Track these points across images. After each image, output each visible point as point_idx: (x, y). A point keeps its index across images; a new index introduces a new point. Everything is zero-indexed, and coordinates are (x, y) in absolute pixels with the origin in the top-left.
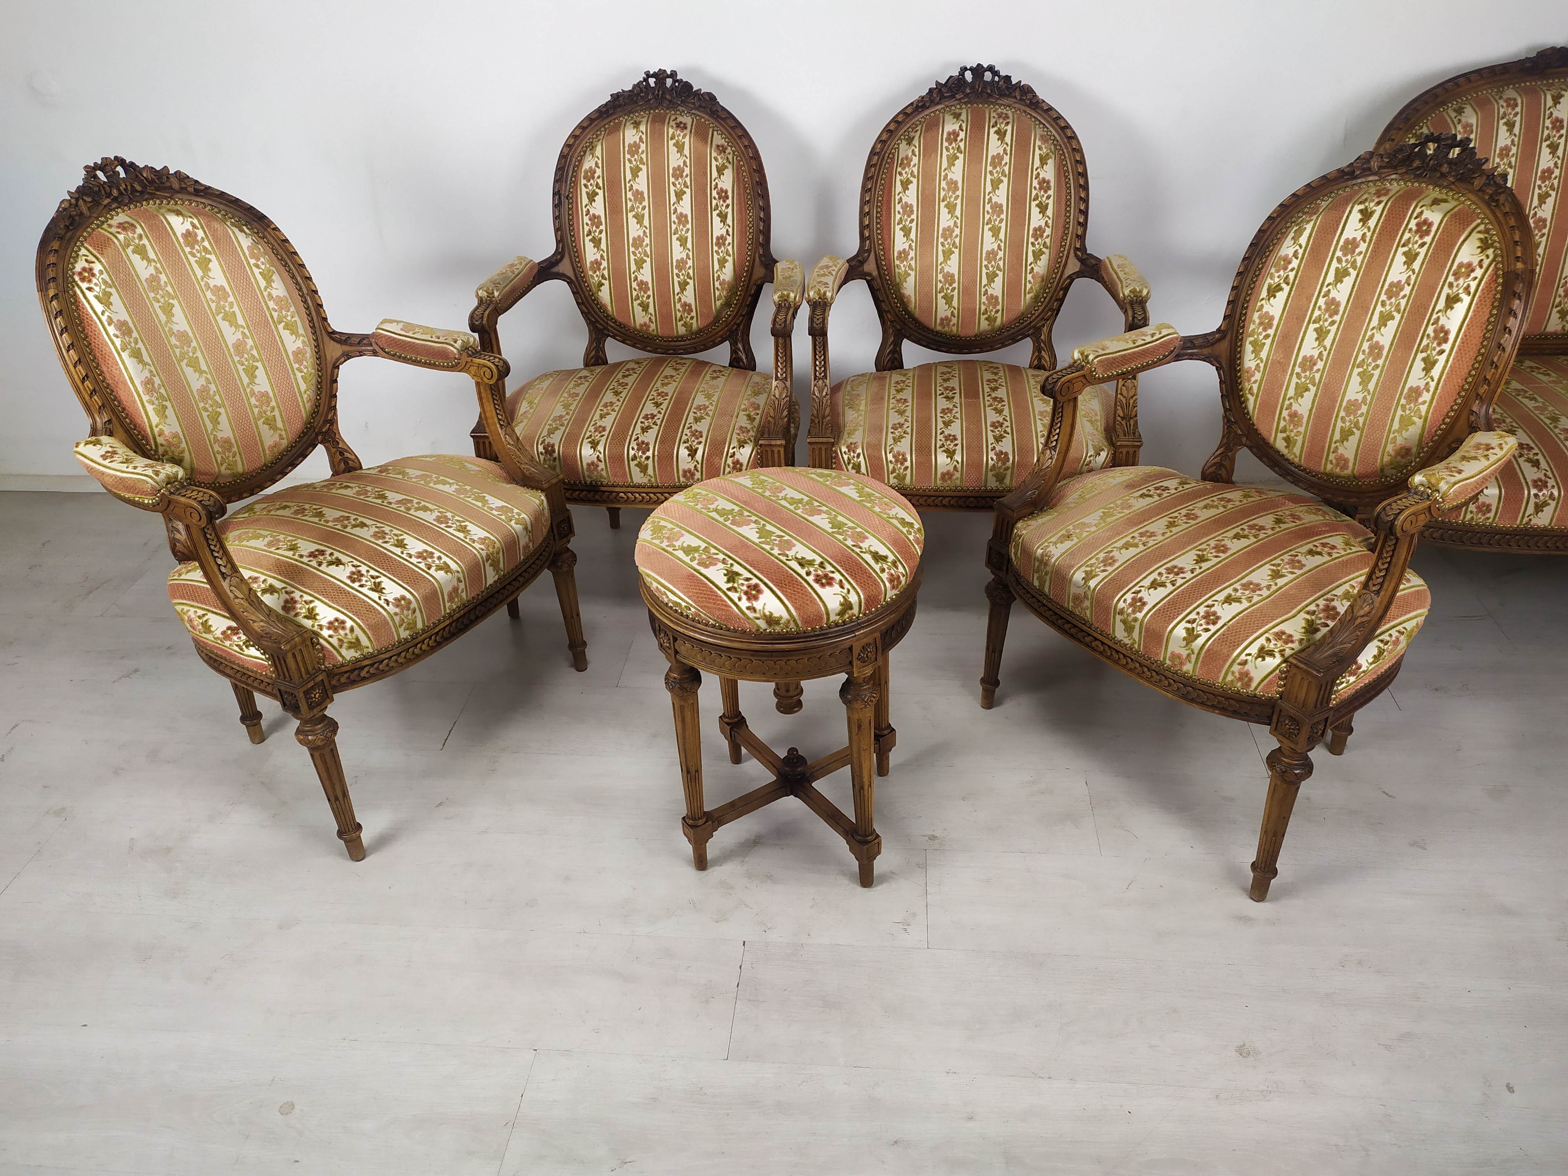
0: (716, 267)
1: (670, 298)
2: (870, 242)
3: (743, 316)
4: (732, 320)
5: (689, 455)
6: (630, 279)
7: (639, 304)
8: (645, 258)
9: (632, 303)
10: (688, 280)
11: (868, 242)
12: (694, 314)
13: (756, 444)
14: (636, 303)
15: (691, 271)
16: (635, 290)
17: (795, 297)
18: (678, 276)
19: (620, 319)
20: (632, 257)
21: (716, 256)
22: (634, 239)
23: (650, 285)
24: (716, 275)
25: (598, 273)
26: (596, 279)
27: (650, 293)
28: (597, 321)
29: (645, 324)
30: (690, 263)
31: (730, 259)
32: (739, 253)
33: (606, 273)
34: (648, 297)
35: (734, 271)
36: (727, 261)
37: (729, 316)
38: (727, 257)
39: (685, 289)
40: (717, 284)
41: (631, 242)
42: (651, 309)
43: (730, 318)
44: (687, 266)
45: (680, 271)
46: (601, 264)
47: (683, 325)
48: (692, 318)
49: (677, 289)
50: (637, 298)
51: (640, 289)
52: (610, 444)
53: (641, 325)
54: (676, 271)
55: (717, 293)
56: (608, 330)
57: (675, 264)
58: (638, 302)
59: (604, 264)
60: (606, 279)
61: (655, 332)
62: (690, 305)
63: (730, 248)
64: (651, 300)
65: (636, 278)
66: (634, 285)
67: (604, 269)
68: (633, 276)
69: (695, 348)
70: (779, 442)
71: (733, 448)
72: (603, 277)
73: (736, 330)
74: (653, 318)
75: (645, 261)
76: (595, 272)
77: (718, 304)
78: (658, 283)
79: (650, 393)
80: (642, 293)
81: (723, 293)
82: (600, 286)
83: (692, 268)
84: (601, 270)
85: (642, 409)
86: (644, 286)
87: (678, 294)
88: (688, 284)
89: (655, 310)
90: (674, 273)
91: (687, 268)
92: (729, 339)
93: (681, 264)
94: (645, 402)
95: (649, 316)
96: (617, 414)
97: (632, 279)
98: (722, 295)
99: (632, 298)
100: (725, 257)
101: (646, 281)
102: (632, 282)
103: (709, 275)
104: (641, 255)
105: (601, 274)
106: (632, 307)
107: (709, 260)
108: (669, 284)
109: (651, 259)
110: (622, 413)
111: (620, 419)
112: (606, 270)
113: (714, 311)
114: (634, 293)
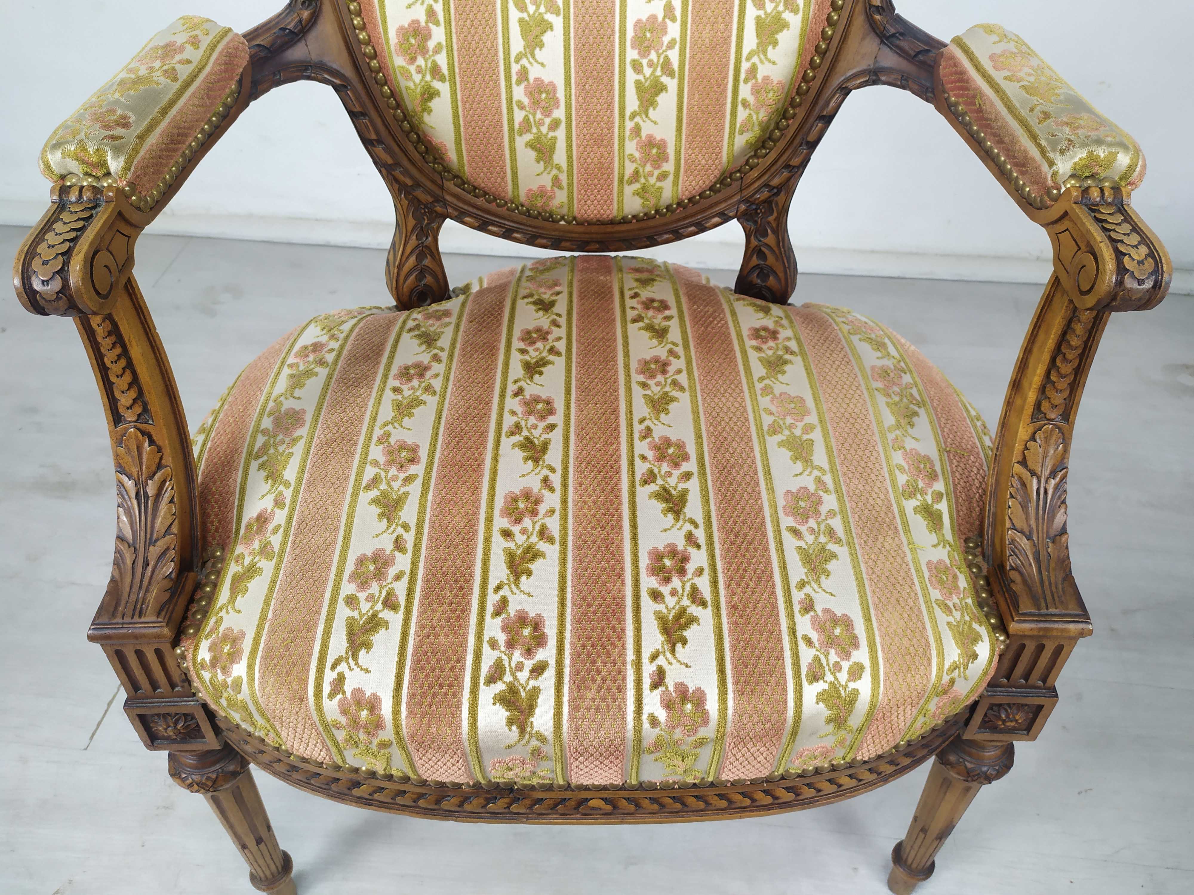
0: (750, 41)
1: (610, 128)
4: (762, 175)
5: (829, 720)
6: (508, 77)
7: (529, 144)
8: (549, 17)
9: (512, 141)
10: (665, 79)
12: (669, 167)
14: (521, 142)
15: (674, 55)
16: (522, 107)
18: (637, 67)
19: (482, 180)
20: (514, 15)
21: (752, 13)
23: (561, 94)
24: (745, 66)
25: (420, 61)
26: (417, 78)
27: (560, 113)
29: (542, 189)
30: (674, 30)
31: (795, 20)
33: (442, 60)
34: (555, 125)
35: (800, 55)
36: (785, 25)
38: (786, 15)
39: (653, 103)
40: (745, 91)
42: (560, 157)
44: (666, 39)
45: (645, 52)
46: (428, 36)
47: (637, 193)
48: (663, 176)
49: (632, 103)
50: (526, 126)
51: (536, 103)
53: (530, 194)
54: (632, 54)
55: (742, 115)
56: (445, 204)
57: (630, 33)
58: (528, 137)
59: (438, 35)
60: (442, 79)
61: (565, 211)
62: (661, 145)
64: (561, 134)
65: (523, 75)
66: (519, 93)
67: (438, 50)
68: (515, 68)
71: (953, 668)
72: (435, 71)
73: (767, 201)
74: (563, 177)
75: (550, 26)
76: (413, 60)
77: (741, 141)
78: (582, 86)
79: (631, 445)
80: (539, 115)
81: (757, 114)
82: (430, 94)
83: (677, 47)
84: (431, 53)
85: (634, 526)
86: (544, 96)
87: (633, 116)
88: (663, 88)
89: (570, 157)
90: (628, 60)
91: (665, 44)
92: (743, 218)
93: (648, 35)
94: (633, 494)
95: (555, 172)
96: (564, 553)
97: (514, 78)
98: (754, 117)
99: (511, 129)
100: (779, 13)
101: (551, 83)
102: (514, 86)
103: (727, 65)
104: (538, 7)
105: (429, 65)
106: (513, 150)
107: (731, 22)
108: (611, 91)
109: (566, 18)
110: (578, 547)
111: (578, 576)
112: (444, 53)
113: (725, 159)
114: (519, 116)
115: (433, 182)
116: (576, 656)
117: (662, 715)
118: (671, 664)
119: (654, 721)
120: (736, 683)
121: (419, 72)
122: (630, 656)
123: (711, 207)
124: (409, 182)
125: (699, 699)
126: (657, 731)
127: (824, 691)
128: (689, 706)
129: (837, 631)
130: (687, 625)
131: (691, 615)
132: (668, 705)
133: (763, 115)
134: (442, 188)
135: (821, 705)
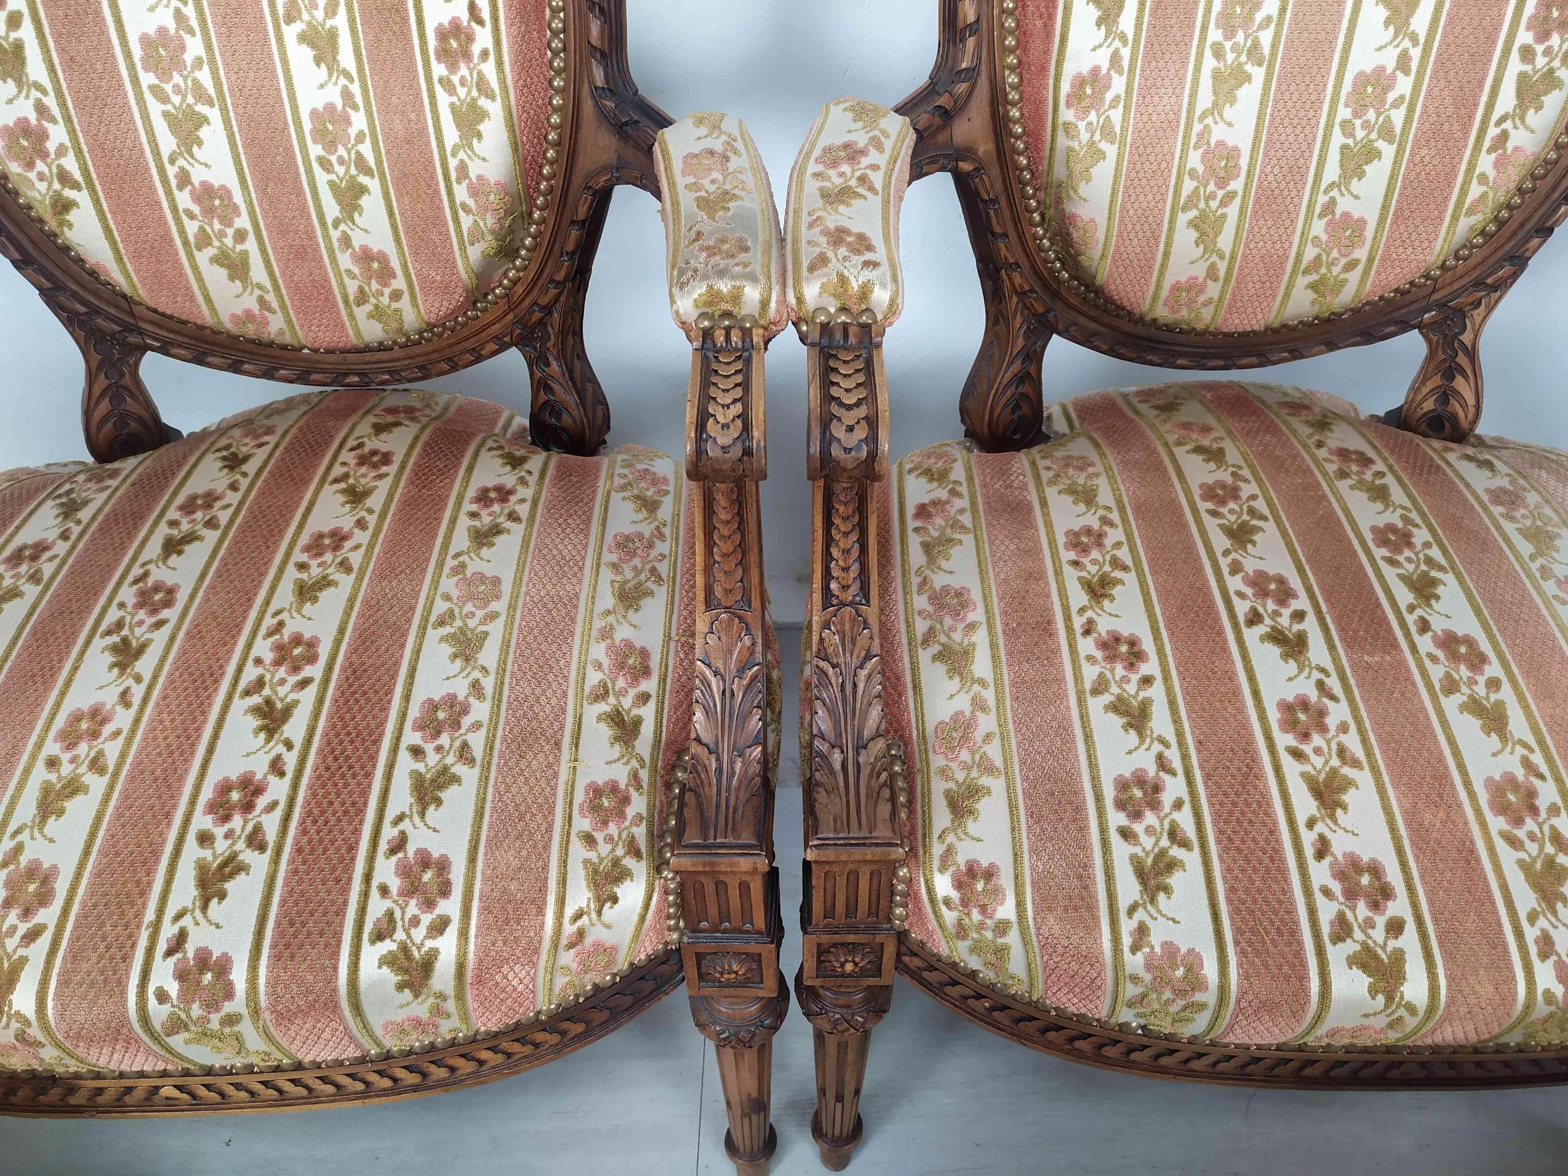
0: (451, 133)
1: (313, 237)
2: (979, 45)
3: (558, 284)
4: (528, 292)
5: (400, 987)
6: (165, 181)
7: (215, 260)
8: (200, 108)
9: (190, 256)
10: (363, 179)
11: (971, 42)
12: (399, 283)
13: (658, 867)
14: (203, 257)
15: (366, 149)
16: (192, 216)
17: (764, 304)
18: (326, 165)
19: (165, 305)
20: (155, 108)
21: (444, 99)
22: (145, 41)
23: (238, 197)
24: (453, 163)
25: (40, 166)
26: (42, 186)
27: (243, 222)
28: (95, 311)
29: (249, 315)
30: (359, 121)
31: (494, 108)
32: (525, 87)
33: (70, 164)
34: (240, 236)
35: (515, 150)
36: (483, 115)
37: (515, 282)
38: (483, 102)
39: (357, 208)
40: (461, 193)
41: (137, 53)
42: (259, 273)
43: (520, 289)
44: (353, 132)
45: (331, 146)
46: (44, 136)
47: (370, 316)
48: (396, 296)
49: (332, 209)
50: (204, 240)
51: (209, 211)
52: (64, 982)
54: (316, 150)
55: (466, 221)
56: (141, 332)
57: (307, 126)
58: (210, 252)
59: (58, 134)
60: (77, 187)
62: (382, 258)
63: (489, 69)
64: (251, 245)
65: (184, 179)
66: (184, 199)
67: (61, 152)
68: (171, 170)
69: (422, 367)
70: (744, 864)
71: (579, 915)
72: (64, 178)
73: (542, 323)
75: (205, 120)
76: (30, 165)
77: (475, 253)
78: (262, 190)
79: (249, 645)
80: (217, 226)
81: (484, 220)
82: (63, 206)
83: (368, 140)
84: (53, 156)
85: (210, 750)
86: (217, 202)
87: (336, 224)
88: (363, 190)
89: (271, 274)
90: (313, 158)
91: (353, 137)
92: (521, 342)
93: (330, 127)
94: (225, 708)
95: (257, 292)
96: (111, 787)
97: (174, 182)
98: (482, 224)
99: (186, 243)
100: (474, 100)
101: (223, 187)
102: (176, 192)
103: (431, 162)
104: (184, 97)
105: (55, 171)
106: (195, 268)
107: (423, 111)
108: (300, 193)
109: (224, 110)
110: (131, 779)
111: (118, 815)
112: (71, 154)
113: (463, 274)
114: (192, 228)
115: (117, 307)
116: (83, 916)
117: (173, 988)
118: (197, 924)
119: (162, 996)
120: (274, 946)
121: (42, 180)
122: (150, 915)
123: (484, 328)
124: (82, 309)
125: (223, 967)
126: (167, 1008)
127: (390, 952)
128: (209, 976)
129: (427, 876)
130: (231, 875)
131: (242, 862)
132: (181, 975)
133: (490, 221)
134: (133, 315)
135: (385, 970)
